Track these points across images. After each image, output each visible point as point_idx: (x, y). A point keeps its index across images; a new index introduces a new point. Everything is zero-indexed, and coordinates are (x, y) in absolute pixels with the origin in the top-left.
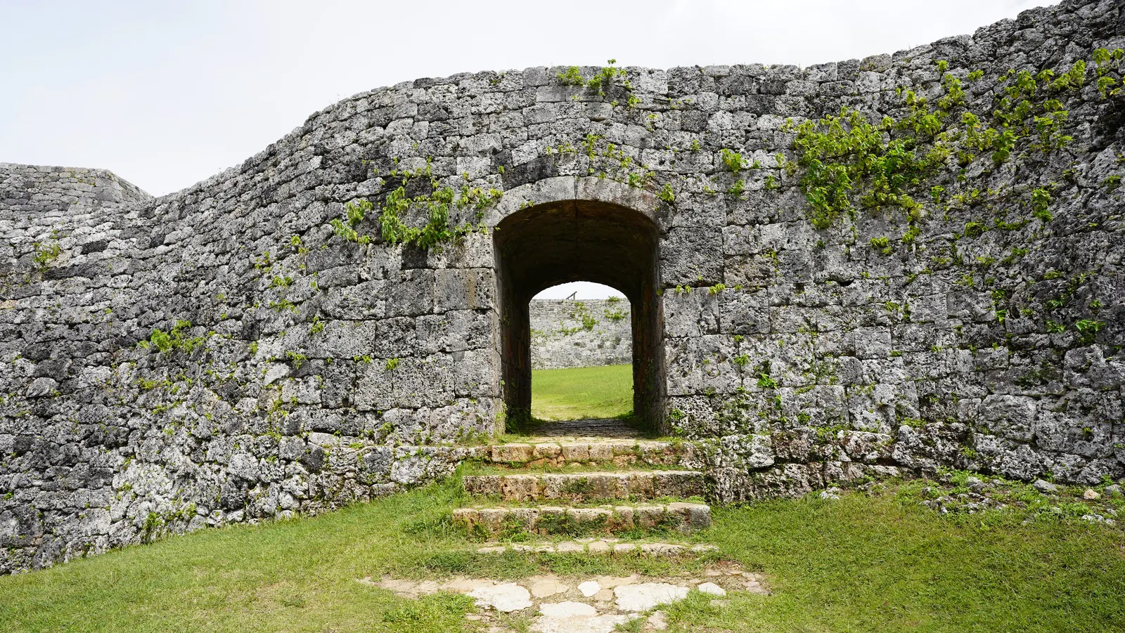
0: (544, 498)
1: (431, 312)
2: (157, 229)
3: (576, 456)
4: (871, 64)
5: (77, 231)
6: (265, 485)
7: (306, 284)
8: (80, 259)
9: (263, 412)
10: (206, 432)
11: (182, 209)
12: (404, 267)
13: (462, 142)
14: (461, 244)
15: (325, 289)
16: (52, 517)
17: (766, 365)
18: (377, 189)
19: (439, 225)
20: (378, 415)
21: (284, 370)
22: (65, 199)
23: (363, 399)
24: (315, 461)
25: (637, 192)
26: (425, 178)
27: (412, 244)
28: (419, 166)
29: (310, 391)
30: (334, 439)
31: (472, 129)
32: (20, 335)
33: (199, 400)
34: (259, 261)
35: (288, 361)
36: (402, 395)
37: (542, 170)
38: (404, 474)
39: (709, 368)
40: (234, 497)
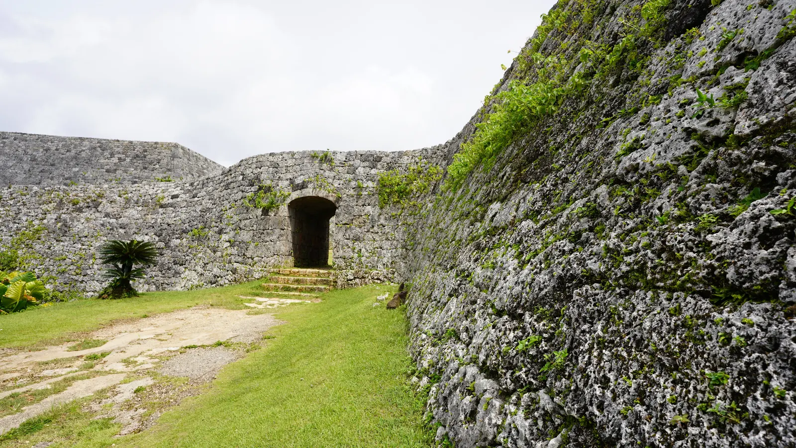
0: (288, 283)
1: (268, 229)
2: (195, 191)
3: (302, 273)
4: (406, 153)
5: (170, 190)
6: (222, 277)
7: (236, 218)
8: (171, 201)
9: (222, 256)
10: (207, 262)
11: (203, 184)
12: (262, 215)
13: (281, 176)
14: (278, 209)
15: (240, 220)
16: (165, 286)
17: (361, 250)
18: (256, 190)
19: (272, 203)
20: (253, 259)
21: (228, 244)
22: (159, 157)
23: (248, 254)
24: (234, 271)
25: (330, 194)
26: (270, 187)
27: (264, 208)
28: (268, 183)
29: (234, 251)
30: (240, 265)
31: (285, 171)
32: (153, 227)
33: (205, 252)
34: (224, 209)
35: (229, 241)
36: (259, 253)
37: (303, 186)
38: (257, 275)
39: (345, 250)
40: (213, 280)
